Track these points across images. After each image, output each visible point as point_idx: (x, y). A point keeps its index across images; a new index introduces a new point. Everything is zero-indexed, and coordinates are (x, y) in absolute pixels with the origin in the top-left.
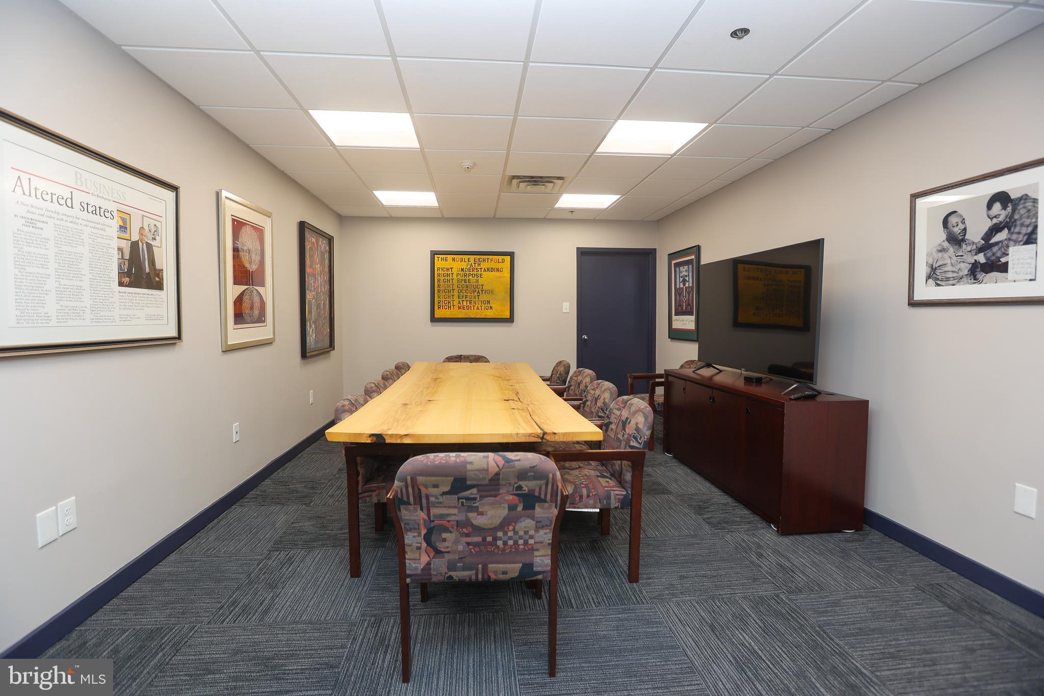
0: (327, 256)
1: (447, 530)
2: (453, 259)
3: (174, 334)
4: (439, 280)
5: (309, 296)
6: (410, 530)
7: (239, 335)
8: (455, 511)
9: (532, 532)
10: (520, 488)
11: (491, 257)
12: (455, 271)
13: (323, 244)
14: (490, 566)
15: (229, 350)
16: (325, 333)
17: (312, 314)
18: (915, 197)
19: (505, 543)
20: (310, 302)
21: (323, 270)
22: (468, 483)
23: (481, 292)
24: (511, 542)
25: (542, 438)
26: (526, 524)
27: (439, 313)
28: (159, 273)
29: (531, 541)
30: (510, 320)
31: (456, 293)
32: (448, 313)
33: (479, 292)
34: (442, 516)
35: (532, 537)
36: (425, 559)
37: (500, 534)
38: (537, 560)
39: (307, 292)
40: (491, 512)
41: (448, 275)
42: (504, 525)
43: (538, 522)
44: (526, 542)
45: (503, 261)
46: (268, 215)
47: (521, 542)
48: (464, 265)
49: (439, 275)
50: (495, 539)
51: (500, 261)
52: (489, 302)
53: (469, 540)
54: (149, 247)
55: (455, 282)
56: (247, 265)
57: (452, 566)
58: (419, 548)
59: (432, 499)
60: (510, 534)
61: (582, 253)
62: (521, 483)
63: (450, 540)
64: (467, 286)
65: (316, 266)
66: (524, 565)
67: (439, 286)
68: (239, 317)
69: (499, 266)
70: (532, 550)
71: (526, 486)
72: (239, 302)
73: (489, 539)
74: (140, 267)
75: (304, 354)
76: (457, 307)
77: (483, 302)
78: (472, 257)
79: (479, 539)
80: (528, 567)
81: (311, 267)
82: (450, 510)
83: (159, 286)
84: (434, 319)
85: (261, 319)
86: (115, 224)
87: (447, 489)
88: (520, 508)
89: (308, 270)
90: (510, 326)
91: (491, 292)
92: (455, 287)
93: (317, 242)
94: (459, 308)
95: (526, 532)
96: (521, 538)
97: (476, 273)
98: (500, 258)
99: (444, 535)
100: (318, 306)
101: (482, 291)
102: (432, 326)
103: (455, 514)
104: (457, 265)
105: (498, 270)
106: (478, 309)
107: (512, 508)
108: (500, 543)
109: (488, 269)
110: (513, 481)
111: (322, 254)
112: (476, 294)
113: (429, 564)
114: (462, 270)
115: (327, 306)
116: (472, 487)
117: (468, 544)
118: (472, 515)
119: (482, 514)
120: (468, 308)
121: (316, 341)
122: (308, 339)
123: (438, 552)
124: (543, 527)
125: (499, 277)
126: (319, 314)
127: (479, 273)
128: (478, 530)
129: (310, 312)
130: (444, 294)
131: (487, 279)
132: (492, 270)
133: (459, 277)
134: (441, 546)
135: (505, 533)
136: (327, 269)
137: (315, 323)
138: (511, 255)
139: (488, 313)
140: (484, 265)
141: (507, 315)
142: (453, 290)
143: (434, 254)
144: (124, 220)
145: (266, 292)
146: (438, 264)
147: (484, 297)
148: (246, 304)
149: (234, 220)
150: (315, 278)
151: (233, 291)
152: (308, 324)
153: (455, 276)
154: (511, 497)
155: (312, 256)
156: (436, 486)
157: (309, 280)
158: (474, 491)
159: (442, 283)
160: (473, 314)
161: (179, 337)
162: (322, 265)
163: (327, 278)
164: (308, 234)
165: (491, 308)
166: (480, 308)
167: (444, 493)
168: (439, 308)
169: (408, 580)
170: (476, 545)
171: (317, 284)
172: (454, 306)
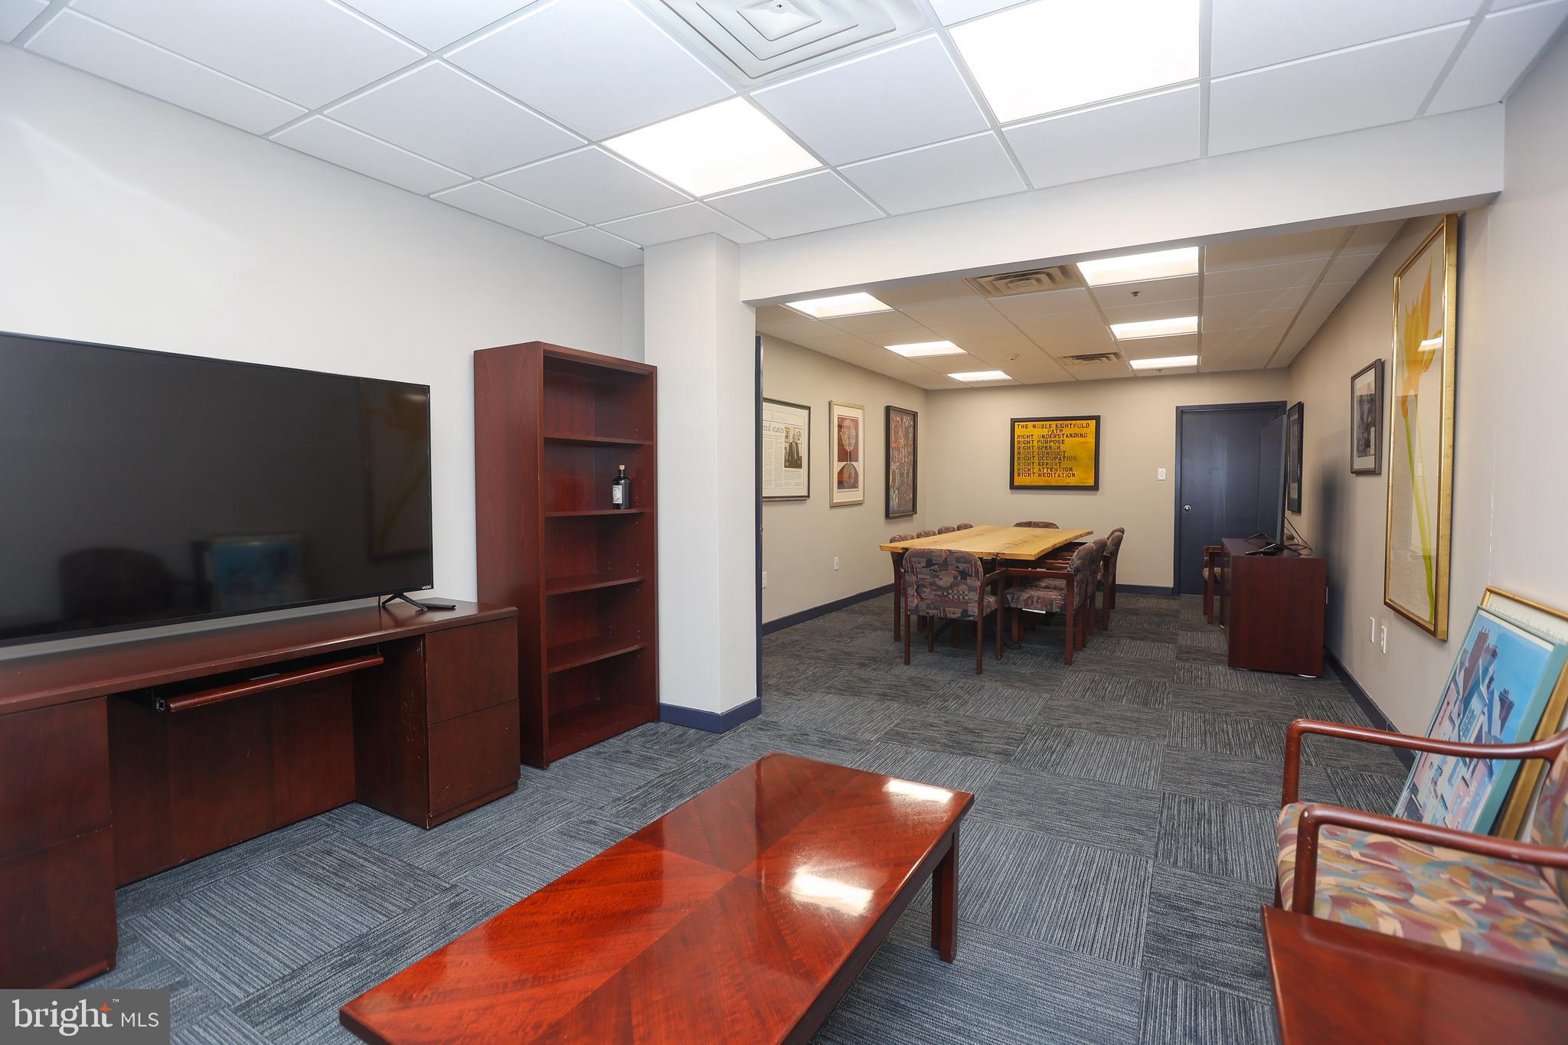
0: (911, 430)
1: (925, 587)
2: (1034, 426)
3: (806, 494)
4: (1019, 448)
5: (893, 466)
6: (910, 586)
7: (841, 496)
8: (928, 577)
9: (966, 593)
10: (958, 567)
11: (1074, 422)
12: (1035, 438)
13: (908, 421)
14: (947, 609)
15: (834, 506)
16: (908, 499)
17: (897, 482)
18: (1354, 378)
19: (953, 597)
20: (894, 472)
21: (907, 444)
22: (934, 562)
23: (1062, 459)
24: (956, 597)
25: (997, 556)
26: (963, 587)
27: (1018, 481)
28: (800, 459)
29: (966, 598)
30: (1095, 487)
31: (1036, 461)
32: (1028, 481)
33: (1060, 459)
34: (924, 579)
35: (967, 595)
36: (916, 601)
37: (950, 591)
38: (970, 609)
39: (892, 463)
40: (945, 579)
41: (1028, 442)
42: (951, 587)
43: (970, 587)
44: (964, 598)
45: (1088, 426)
46: (861, 408)
47: (961, 597)
48: (1045, 432)
49: (1019, 442)
50: (948, 594)
51: (1085, 425)
52: (1071, 469)
53: (936, 593)
54: (797, 443)
55: (1036, 451)
56: (847, 448)
57: (928, 607)
58: (913, 596)
59: (918, 570)
60: (955, 592)
61: (1182, 413)
62: (959, 565)
63: (927, 593)
64: (1048, 453)
65: (900, 440)
66: (964, 610)
67: (1019, 453)
68: (841, 484)
69: (1084, 431)
70: (967, 603)
71: (962, 566)
72: (841, 473)
73: (945, 594)
74: (793, 457)
75: (887, 516)
76: (1036, 475)
77: (1065, 469)
78: (1054, 423)
79: (940, 593)
80: (965, 613)
81: (896, 442)
82: (925, 576)
83: (800, 466)
84: (1013, 487)
85: (855, 485)
86: (784, 435)
87: (924, 565)
88: (959, 578)
89: (892, 445)
90: (1096, 495)
91: (1074, 458)
92: (1036, 454)
93: (902, 419)
94: (1040, 475)
95: (964, 592)
96: (961, 594)
97: (1057, 439)
98: (1084, 422)
99: (925, 589)
100: (902, 475)
101: (1064, 458)
102: (1012, 493)
103: (928, 579)
104: (1037, 432)
105: (1081, 435)
106: (1059, 476)
107: (955, 578)
108: (950, 596)
109: (1071, 435)
110: (954, 562)
111: (907, 429)
112: (1057, 460)
113: (918, 604)
114: (1043, 436)
115: (911, 474)
116: (935, 565)
117: (936, 595)
118: (937, 580)
119: (941, 579)
120: (1049, 475)
121: (899, 505)
122: (891, 502)
123: (922, 598)
124: (972, 591)
125: (1083, 443)
126: (902, 483)
127: (1061, 439)
128: (940, 588)
129: (894, 480)
130: (1024, 461)
131: (1069, 445)
132: (1076, 435)
133: (1040, 444)
134: (923, 595)
135: (953, 592)
136: (911, 442)
137: (898, 489)
138: (1097, 419)
139: (1070, 481)
140: (1067, 431)
141: (1091, 482)
142: (1033, 457)
143: (1014, 421)
144: (787, 432)
145: (859, 465)
146: (1018, 432)
147: (1066, 464)
148: (846, 475)
149: (839, 418)
150: (899, 450)
151: (838, 466)
152: (892, 490)
153: (1035, 444)
154: (953, 572)
155: (896, 433)
156: (919, 563)
157: (894, 453)
158: (936, 566)
159: (1022, 451)
160: (1054, 481)
161: (808, 496)
162: (906, 437)
163: (911, 449)
164: (892, 415)
165: (1074, 475)
166: (1061, 475)
167: (923, 567)
168: (1019, 475)
169: (909, 613)
170: (939, 596)
171: (901, 455)
172: (1034, 473)
